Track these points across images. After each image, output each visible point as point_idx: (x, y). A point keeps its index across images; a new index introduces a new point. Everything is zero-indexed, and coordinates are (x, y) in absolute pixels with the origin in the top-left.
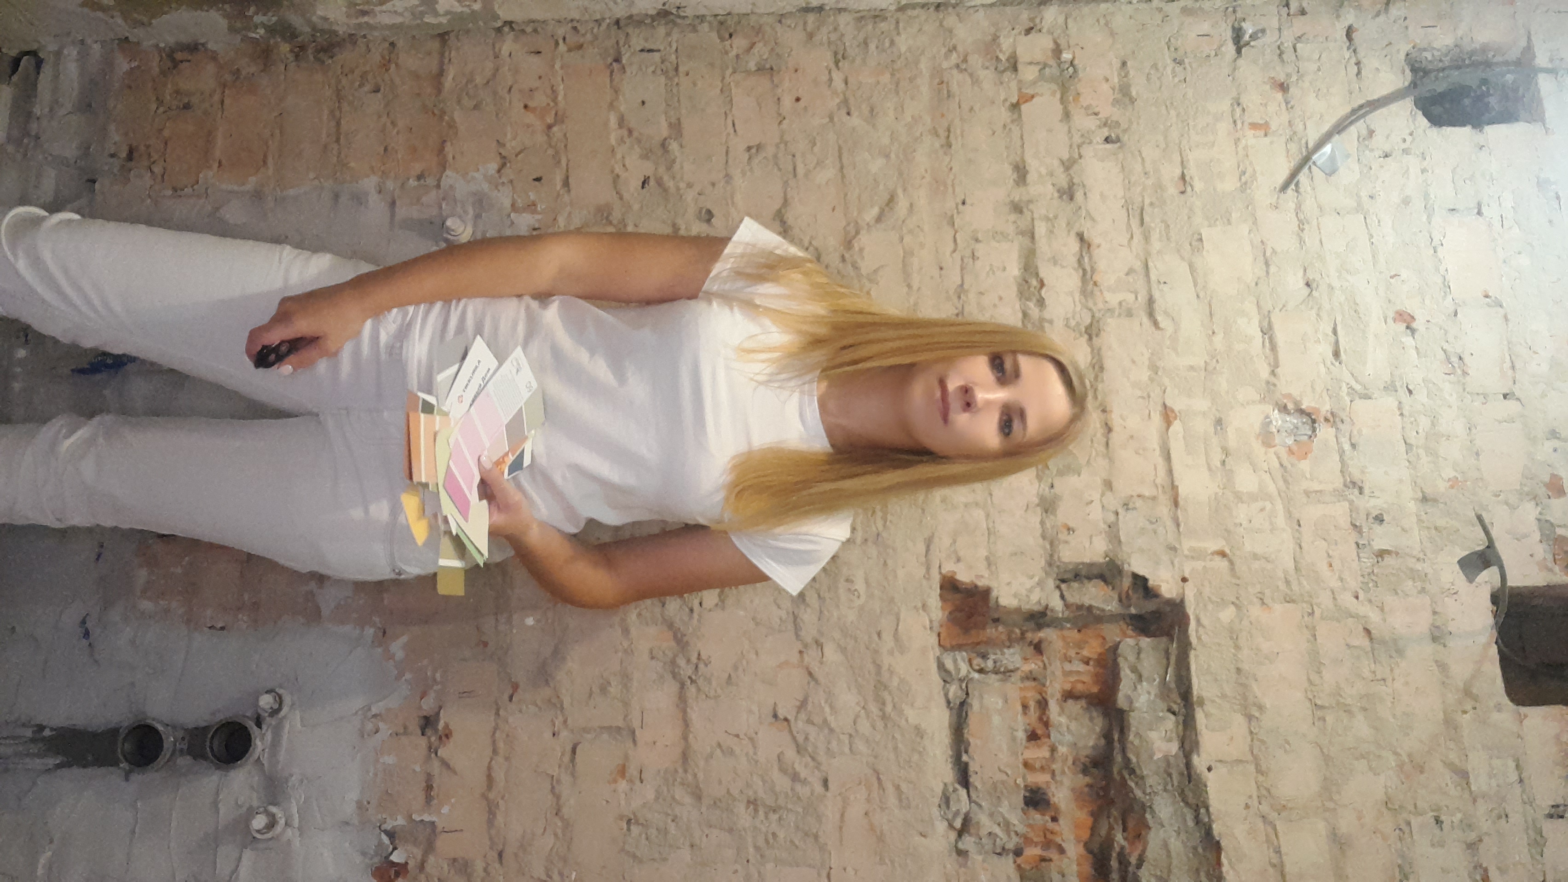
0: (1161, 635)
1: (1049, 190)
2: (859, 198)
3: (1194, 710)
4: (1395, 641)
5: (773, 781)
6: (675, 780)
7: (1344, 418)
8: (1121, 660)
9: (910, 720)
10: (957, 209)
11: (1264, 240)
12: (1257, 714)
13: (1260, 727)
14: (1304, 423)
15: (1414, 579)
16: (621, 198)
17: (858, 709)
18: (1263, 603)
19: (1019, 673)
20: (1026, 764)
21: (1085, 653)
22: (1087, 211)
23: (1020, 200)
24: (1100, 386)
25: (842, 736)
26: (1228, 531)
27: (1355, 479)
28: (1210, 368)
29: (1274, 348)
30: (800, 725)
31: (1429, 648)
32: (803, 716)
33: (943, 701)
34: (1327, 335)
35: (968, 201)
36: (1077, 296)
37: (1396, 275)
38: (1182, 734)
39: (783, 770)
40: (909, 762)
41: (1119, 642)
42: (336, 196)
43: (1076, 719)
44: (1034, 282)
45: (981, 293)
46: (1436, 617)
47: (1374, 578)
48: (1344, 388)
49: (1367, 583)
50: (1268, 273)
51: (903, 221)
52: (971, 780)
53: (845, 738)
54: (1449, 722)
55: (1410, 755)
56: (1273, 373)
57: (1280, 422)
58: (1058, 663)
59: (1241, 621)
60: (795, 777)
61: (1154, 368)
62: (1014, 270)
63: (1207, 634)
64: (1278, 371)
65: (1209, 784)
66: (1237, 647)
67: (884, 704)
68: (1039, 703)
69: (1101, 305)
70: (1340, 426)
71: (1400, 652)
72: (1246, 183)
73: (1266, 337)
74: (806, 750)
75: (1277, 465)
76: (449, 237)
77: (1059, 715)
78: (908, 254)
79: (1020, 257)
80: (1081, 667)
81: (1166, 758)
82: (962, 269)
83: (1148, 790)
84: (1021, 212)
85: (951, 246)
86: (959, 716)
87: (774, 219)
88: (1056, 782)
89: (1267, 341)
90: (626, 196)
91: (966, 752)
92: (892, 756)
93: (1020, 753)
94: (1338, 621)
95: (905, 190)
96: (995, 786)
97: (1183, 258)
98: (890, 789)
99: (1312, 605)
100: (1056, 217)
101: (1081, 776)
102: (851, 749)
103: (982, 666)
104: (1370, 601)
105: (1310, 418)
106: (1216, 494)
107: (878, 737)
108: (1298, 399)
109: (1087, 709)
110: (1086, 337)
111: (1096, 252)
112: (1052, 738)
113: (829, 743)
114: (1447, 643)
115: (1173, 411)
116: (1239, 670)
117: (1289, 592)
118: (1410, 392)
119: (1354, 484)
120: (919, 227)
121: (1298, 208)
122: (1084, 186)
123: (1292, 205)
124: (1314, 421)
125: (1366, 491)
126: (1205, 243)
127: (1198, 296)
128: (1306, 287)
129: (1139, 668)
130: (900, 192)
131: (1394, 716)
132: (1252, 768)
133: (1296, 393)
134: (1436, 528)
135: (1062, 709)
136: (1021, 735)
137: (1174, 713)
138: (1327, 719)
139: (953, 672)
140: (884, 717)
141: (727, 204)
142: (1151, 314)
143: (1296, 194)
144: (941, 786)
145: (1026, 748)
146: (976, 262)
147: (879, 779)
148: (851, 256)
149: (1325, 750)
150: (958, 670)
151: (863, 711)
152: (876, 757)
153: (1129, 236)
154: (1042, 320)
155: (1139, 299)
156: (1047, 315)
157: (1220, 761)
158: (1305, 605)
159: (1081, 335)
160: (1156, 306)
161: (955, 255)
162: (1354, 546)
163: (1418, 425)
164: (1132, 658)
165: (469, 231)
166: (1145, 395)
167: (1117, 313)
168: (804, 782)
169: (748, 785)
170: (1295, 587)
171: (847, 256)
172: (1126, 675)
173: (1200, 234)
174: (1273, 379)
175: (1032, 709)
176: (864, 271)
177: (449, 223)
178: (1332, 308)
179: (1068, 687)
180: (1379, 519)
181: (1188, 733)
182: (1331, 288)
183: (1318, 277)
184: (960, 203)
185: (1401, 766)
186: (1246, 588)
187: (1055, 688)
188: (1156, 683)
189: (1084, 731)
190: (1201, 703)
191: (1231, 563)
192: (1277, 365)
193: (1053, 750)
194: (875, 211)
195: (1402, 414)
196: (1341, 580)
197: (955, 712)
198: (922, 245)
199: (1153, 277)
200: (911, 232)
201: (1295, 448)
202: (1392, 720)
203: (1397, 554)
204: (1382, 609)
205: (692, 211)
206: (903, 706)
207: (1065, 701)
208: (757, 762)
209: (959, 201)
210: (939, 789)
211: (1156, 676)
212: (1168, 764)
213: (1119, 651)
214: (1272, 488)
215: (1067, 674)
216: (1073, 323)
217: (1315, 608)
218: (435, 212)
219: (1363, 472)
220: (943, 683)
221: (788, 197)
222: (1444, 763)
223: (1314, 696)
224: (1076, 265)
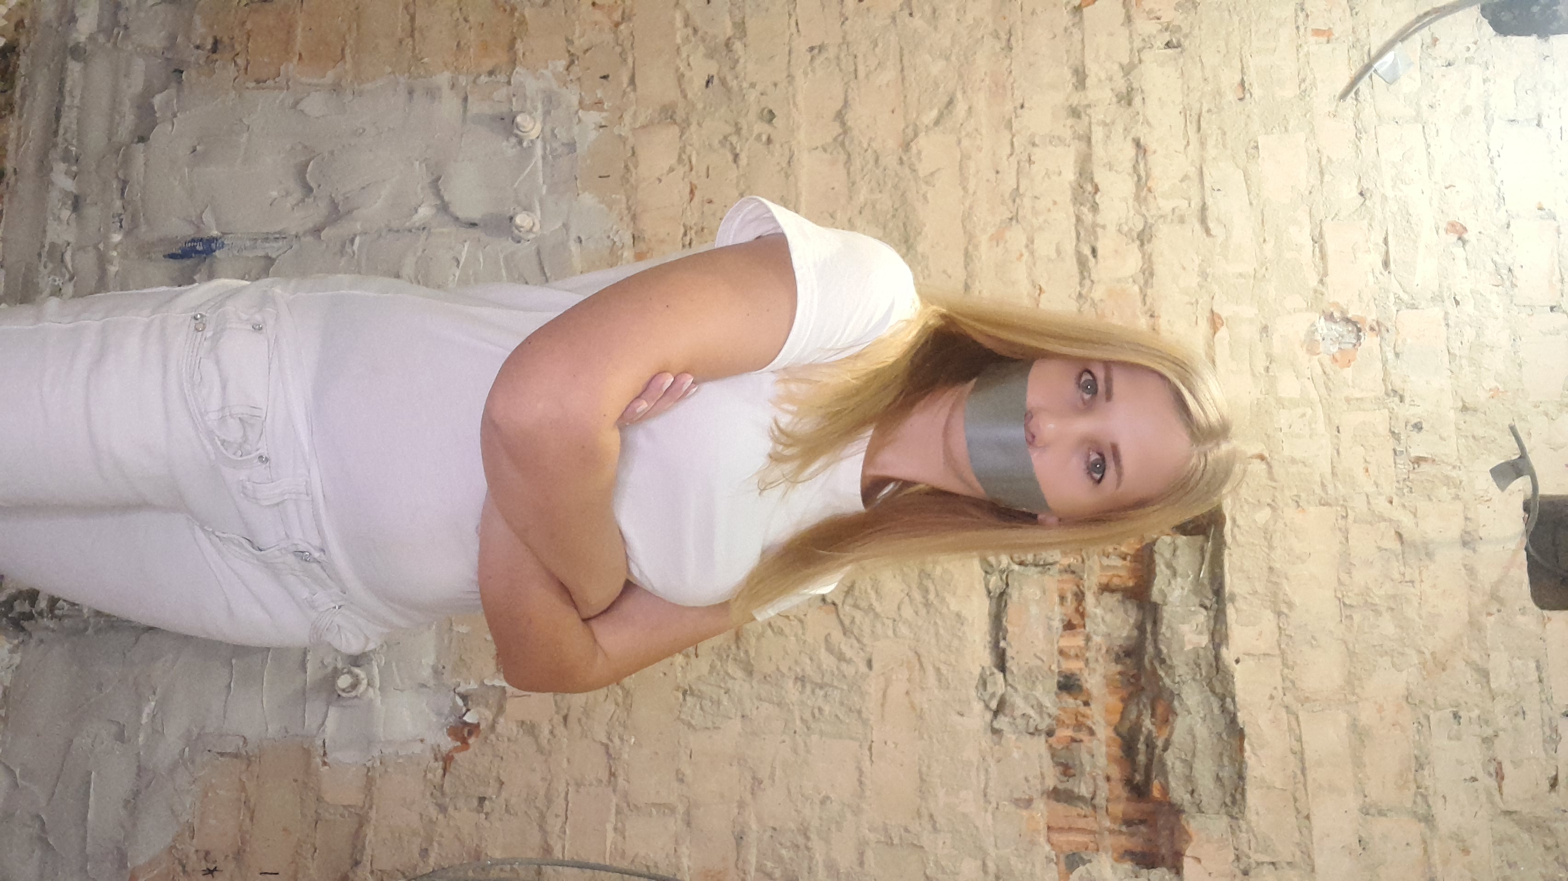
0: (1198, 534)
1: (1107, 95)
2: (919, 100)
3: (1225, 605)
4: (1426, 545)
5: (819, 659)
6: (728, 656)
7: (1390, 327)
8: (1157, 558)
9: (952, 608)
10: (1015, 112)
11: (1320, 149)
12: (1286, 610)
13: (1289, 624)
14: (1350, 332)
15: (1447, 485)
16: (685, 97)
17: (903, 595)
18: (1299, 506)
19: (1057, 567)
20: (1061, 652)
21: (1123, 549)
22: (1144, 115)
23: (1077, 105)
24: (1149, 292)
25: (885, 620)
26: (1268, 436)
27: (1396, 389)
28: (1259, 276)
29: (1323, 257)
30: (846, 610)
31: (1459, 553)
32: (850, 601)
33: (985, 592)
34: (1378, 244)
35: (1026, 105)
36: (1131, 202)
37: (1451, 186)
38: (1211, 628)
39: (830, 649)
40: (950, 646)
41: (1157, 539)
42: (411, 92)
43: (1111, 611)
44: (1089, 188)
45: (1036, 197)
46: (1468, 522)
47: (1407, 483)
48: (1392, 298)
49: (1402, 489)
50: (1322, 182)
51: (962, 125)
52: (1008, 665)
53: (889, 623)
54: (1474, 624)
55: (1432, 654)
56: (1321, 281)
57: (1325, 331)
58: (1096, 557)
59: (1276, 522)
60: (841, 657)
61: (1204, 275)
62: (1070, 175)
63: (1242, 534)
64: (1326, 280)
65: (1236, 675)
66: (1271, 547)
67: (927, 591)
68: (1076, 595)
69: (1153, 212)
70: (1386, 335)
71: (1429, 555)
72: (1305, 91)
73: (1316, 245)
74: (852, 633)
75: (1319, 370)
76: (519, 133)
77: (1095, 607)
78: (965, 157)
79: (1076, 161)
80: (1119, 562)
81: (1196, 651)
82: (1018, 174)
83: (1177, 679)
84: (1079, 117)
85: (1008, 150)
86: (999, 605)
87: (834, 120)
88: (1089, 669)
89: (1317, 250)
90: (690, 96)
91: (1004, 639)
92: (933, 641)
93: (1055, 641)
94: (1371, 524)
95: (964, 92)
96: (1030, 670)
97: (1238, 167)
98: (930, 671)
99: (1346, 508)
100: (1113, 123)
101: (1114, 664)
102: (894, 630)
103: (1023, 558)
104: (1404, 506)
105: (1356, 326)
106: (1258, 399)
107: (920, 623)
108: (1345, 307)
109: (1123, 602)
110: (1138, 242)
111: (1151, 158)
112: (1087, 628)
113: (874, 626)
114: (1477, 548)
115: (1220, 318)
116: (1271, 569)
117: (1324, 495)
118: (1457, 303)
119: (1395, 392)
120: (977, 130)
121: (1357, 116)
122: (1142, 91)
123: (1350, 114)
124: (1359, 330)
125: (1407, 400)
126: (1260, 151)
127: (1251, 204)
128: (1360, 197)
129: (1174, 565)
130: (959, 95)
131: (1420, 617)
132: (1278, 661)
133: (1343, 303)
134: (1474, 437)
135: (1097, 600)
136: (1057, 624)
137: (1206, 608)
138: (1355, 617)
139: (995, 566)
140: (927, 604)
141: (789, 104)
142: (1203, 221)
143: (1355, 103)
144: (980, 668)
145: (1062, 636)
146: (1032, 166)
147: (919, 659)
148: (910, 158)
149: (1351, 646)
150: (1000, 563)
151: (907, 599)
152: (918, 641)
153: (1185, 143)
154: (1095, 225)
155: (1193, 205)
156: (1100, 220)
157: (1249, 654)
158: (1339, 509)
159: (1133, 241)
160: (1209, 213)
161: (1011, 159)
162: (1392, 452)
163: (1463, 336)
164: (1168, 555)
165: (539, 126)
166: (1194, 300)
167: (1169, 220)
168: (849, 661)
169: (796, 662)
170: (1331, 490)
171: (905, 158)
172: (1161, 570)
173: (1257, 142)
174: (1320, 288)
175: (1069, 600)
176: (921, 174)
177: (519, 119)
178: (1384, 218)
179: (1104, 580)
180: (1418, 427)
181: (1218, 627)
182: (1384, 198)
183: (1371, 186)
184: (1019, 106)
185: (1424, 664)
186: (1282, 490)
187: (1092, 581)
188: (1190, 579)
189: (1119, 622)
190: (1233, 598)
191: (1270, 466)
192: (1326, 274)
193: (1088, 639)
194: (934, 113)
195: (1447, 325)
196: (1377, 485)
197: (994, 601)
198: (980, 149)
199: (1207, 184)
200: (967, 135)
201: (1338, 356)
202: (1417, 619)
203: (1434, 461)
204: (1415, 515)
205: (754, 110)
206: (946, 594)
207: (1102, 594)
208: (805, 642)
209: (1018, 104)
210: (977, 671)
211: (1190, 573)
212: (1198, 655)
213: (1156, 548)
214: (1314, 395)
215: (1103, 568)
216: (1125, 229)
217: (1349, 511)
218: (504, 109)
219: (1404, 381)
220: (984, 574)
221: (850, 98)
222: (1467, 662)
223: (1343, 596)
224: (1131, 171)
